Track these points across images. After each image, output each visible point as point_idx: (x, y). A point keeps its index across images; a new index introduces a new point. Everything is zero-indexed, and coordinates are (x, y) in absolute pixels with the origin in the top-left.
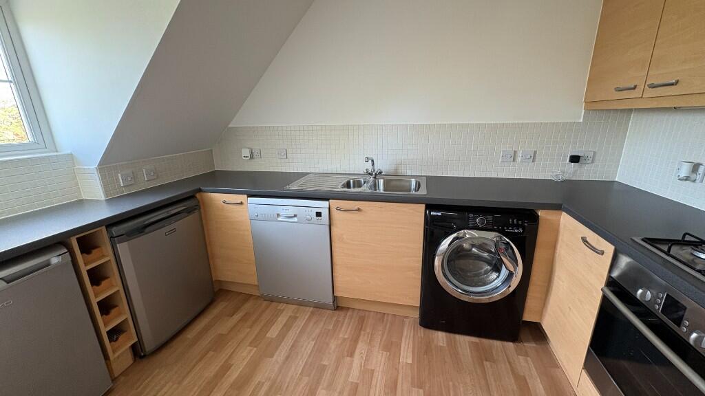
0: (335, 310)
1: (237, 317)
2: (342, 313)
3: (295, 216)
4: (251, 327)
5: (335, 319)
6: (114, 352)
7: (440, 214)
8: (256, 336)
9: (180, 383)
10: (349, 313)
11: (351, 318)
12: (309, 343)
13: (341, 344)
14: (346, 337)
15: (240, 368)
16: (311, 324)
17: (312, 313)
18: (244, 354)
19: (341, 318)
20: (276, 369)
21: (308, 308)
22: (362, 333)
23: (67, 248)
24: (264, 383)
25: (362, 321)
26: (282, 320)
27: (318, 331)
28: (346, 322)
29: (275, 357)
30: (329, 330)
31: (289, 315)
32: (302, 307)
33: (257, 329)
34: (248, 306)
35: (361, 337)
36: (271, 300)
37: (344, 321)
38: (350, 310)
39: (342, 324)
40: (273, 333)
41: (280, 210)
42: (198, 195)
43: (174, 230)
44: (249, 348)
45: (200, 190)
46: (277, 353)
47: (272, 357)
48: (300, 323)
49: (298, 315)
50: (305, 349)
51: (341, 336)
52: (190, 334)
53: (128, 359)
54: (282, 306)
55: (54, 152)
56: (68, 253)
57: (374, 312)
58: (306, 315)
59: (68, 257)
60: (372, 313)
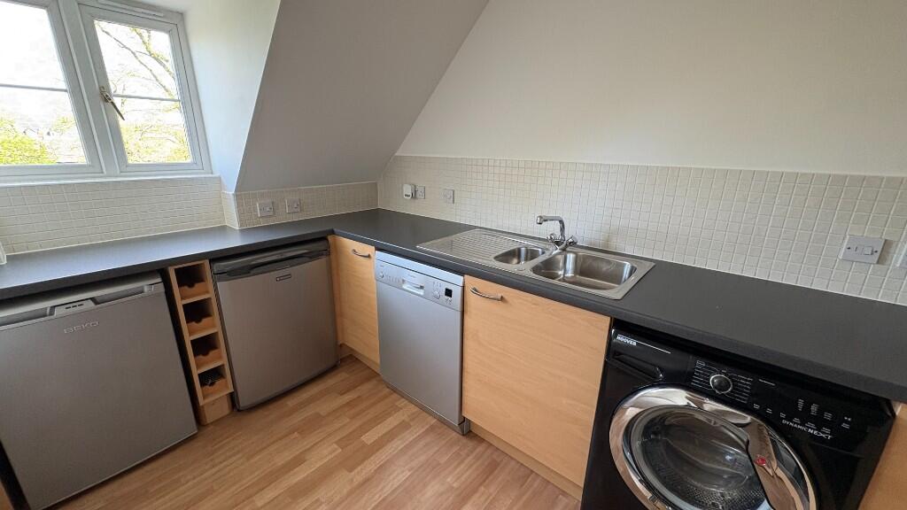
0: (463, 435)
1: (347, 398)
2: (470, 444)
3: (422, 287)
4: (353, 418)
5: (456, 449)
6: (204, 397)
7: (635, 344)
8: (351, 433)
9: (248, 459)
10: (481, 448)
11: (478, 460)
12: (403, 472)
13: (441, 494)
14: (455, 485)
15: (311, 469)
16: (422, 443)
17: (432, 428)
18: (325, 452)
19: (466, 451)
20: (345, 491)
21: (431, 418)
22: (482, 488)
23: (162, 278)
24: (322, 503)
25: (492, 468)
26: (392, 422)
27: (423, 458)
28: (466, 461)
29: (353, 473)
30: (439, 464)
31: (403, 418)
32: (425, 414)
33: (357, 423)
34: (365, 388)
35: (477, 495)
36: (394, 390)
37: (465, 459)
38: (484, 445)
39: (462, 461)
40: (369, 438)
41: (407, 275)
42: (330, 238)
43: (289, 276)
44: (336, 446)
45: (332, 232)
46: (359, 468)
47: (351, 471)
48: (409, 436)
49: (412, 424)
50: (394, 479)
51: (449, 480)
52: (291, 402)
53: (225, 408)
54: (402, 402)
55: (208, 173)
56: (162, 284)
57: (518, 462)
58: (423, 427)
59: (161, 288)
60: (513, 463)
